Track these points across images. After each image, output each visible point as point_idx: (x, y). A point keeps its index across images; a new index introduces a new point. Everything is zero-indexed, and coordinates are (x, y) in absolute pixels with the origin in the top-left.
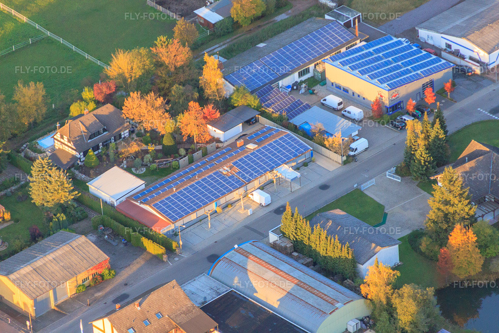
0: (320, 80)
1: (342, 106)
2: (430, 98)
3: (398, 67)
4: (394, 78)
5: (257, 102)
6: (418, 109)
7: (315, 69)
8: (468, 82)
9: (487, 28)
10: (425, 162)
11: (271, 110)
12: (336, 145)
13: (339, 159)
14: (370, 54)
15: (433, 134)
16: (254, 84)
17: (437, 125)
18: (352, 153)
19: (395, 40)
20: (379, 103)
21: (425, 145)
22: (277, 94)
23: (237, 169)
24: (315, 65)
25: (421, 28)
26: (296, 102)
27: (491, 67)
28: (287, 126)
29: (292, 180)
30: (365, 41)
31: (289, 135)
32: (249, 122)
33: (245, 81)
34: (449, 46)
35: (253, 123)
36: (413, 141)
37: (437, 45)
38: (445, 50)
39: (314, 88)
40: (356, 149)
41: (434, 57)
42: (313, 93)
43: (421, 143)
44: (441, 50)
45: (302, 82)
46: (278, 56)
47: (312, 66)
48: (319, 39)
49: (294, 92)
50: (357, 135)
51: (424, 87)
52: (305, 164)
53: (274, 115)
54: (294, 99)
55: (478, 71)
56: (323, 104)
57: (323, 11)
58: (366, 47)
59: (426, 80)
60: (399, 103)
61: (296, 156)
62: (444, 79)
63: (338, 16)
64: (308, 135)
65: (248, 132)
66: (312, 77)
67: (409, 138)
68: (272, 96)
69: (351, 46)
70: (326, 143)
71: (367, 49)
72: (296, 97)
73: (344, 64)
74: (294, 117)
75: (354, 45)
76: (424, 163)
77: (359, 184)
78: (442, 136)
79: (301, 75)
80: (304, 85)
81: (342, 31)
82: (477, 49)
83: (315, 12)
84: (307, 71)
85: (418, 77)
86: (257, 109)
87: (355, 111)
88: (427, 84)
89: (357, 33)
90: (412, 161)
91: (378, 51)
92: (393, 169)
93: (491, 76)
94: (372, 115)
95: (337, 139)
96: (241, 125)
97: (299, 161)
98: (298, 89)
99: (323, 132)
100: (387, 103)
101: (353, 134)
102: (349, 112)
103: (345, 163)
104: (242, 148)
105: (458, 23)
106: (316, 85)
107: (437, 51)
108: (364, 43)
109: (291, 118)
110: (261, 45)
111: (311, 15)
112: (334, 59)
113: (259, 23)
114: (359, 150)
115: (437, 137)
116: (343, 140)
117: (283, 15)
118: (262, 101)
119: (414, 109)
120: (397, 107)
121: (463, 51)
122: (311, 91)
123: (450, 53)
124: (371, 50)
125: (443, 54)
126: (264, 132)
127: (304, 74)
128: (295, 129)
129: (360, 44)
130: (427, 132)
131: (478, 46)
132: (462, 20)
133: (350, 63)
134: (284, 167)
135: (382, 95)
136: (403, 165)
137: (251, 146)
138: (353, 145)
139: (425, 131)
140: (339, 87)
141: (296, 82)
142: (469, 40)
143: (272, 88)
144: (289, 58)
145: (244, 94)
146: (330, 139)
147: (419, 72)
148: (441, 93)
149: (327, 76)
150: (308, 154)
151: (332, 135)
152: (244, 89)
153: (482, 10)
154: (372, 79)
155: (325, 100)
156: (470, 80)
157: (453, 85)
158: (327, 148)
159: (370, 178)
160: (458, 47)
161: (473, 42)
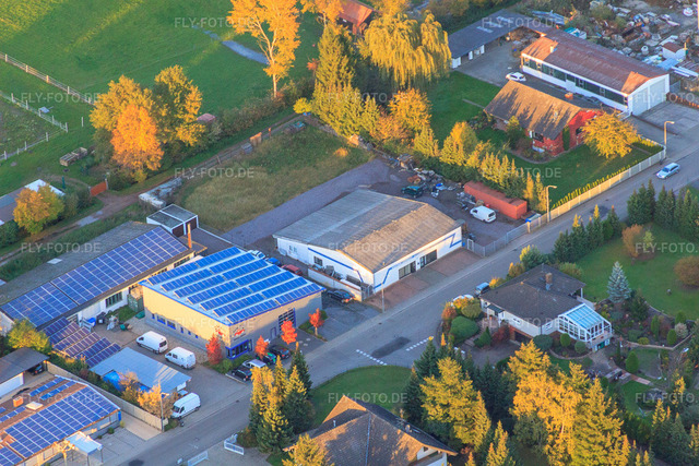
0: (136, 310)
1: (165, 347)
2: (289, 335)
3: (246, 292)
4: (239, 308)
5: (45, 342)
6: (272, 351)
7: (129, 296)
8: (343, 312)
9: (372, 236)
10: (277, 426)
11: (65, 353)
12: (153, 403)
13: (157, 422)
14: (206, 273)
15: (289, 388)
16: (42, 316)
17: (295, 375)
18: (177, 415)
19: (243, 253)
20: (216, 343)
21: (278, 403)
22: (74, 330)
23: (12, 439)
24: (130, 289)
25: (280, 236)
26: (101, 342)
27: (377, 290)
28: (86, 377)
29: (89, 454)
30: (201, 254)
31: (87, 389)
32: (32, 371)
33: (28, 312)
34: (319, 262)
35: (39, 373)
36: (261, 397)
37: (302, 260)
38: (314, 266)
39: (127, 322)
40: (183, 409)
41: (296, 277)
42: (126, 329)
43: (273, 399)
44: (308, 266)
45: (110, 313)
46: (76, 277)
47: (125, 291)
48: (137, 251)
49: (98, 327)
50: (184, 389)
51: (281, 319)
52: (110, 431)
53: (69, 361)
54: (98, 338)
55: (358, 297)
56: (139, 345)
57: (145, 212)
58: (201, 263)
59: (284, 309)
60: (246, 343)
61: (96, 419)
62: (309, 309)
63: (165, 219)
64: (115, 389)
65: (31, 385)
66: (126, 306)
67: (255, 393)
68: (67, 335)
69: (182, 262)
70: (140, 400)
71: (202, 266)
72: (101, 335)
73: (168, 287)
74: (96, 363)
75: (185, 260)
76: (276, 429)
77: (185, 460)
78: (302, 390)
79: (109, 303)
80: (113, 318)
81: (168, 241)
82: (356, 266)
83: (134, 214)
84: (119, 297)
85: (272, 306)
86: (45, 352)
87: (184, 355)
88: (286, 315)
89: (191, 243)
90: (259, 426)
91: (217, 269)
92: (234, 437)
93: (376, 303)
94: (207, 359)
95: (155, 394)
96: (21, 375)
97: (102, 427)
98: (105, 323)
99: (136, 385)
100: (228, 343)
101: (179, 388)
102: (175, 356)
103: (166, 428)
104: (21, 408)
105: (331, 229)
106: (131, 317)
107: (302, 270)
108: (199, 258)
109: (93, 366)
110: (55, 261)
111: (128, 218)
112: (155, 281)
113: (53, 229)
114: (187, 410)
115: (294, 391)
116: (163, 396)
117: (89, 217)
118: (52, 341)
119: (265, 351)
120: (242, 349)
121: (338, 269)
122: (123, 326)
123: (320, 271)
124: (208, 268)
125: (311, 273)
126: (53, 385)
127: (114, 302)
128: (98, 381)
129: (193, 258)
130: (281, 384)
131: (359, 261)
132: (338, 225)
133: (177, 286)
134: (80, 435)
135: (222, 331)
136: (248, 431)
137: (33, 406)
138: (178, 404)
139: (278, 383)
140: (162, 320)
141: (103, 313)
142: (345, 252)
143: (68, 323)
144: (93, 279)
145: (27, 332)
146: (146, 395)
147: (273, 299)
148: (305, 329)
149: (145, 305)
150: (114, 417)
151: (148, 389)
152: (27, 324)
153: (367, 210)
154: (207, 309)
155: (142, 339)
156: (347, 309)
157: (323, 316)
158: (141, 407)
159: (201, 451)
160: (331, 263)
161: (351, 256)
